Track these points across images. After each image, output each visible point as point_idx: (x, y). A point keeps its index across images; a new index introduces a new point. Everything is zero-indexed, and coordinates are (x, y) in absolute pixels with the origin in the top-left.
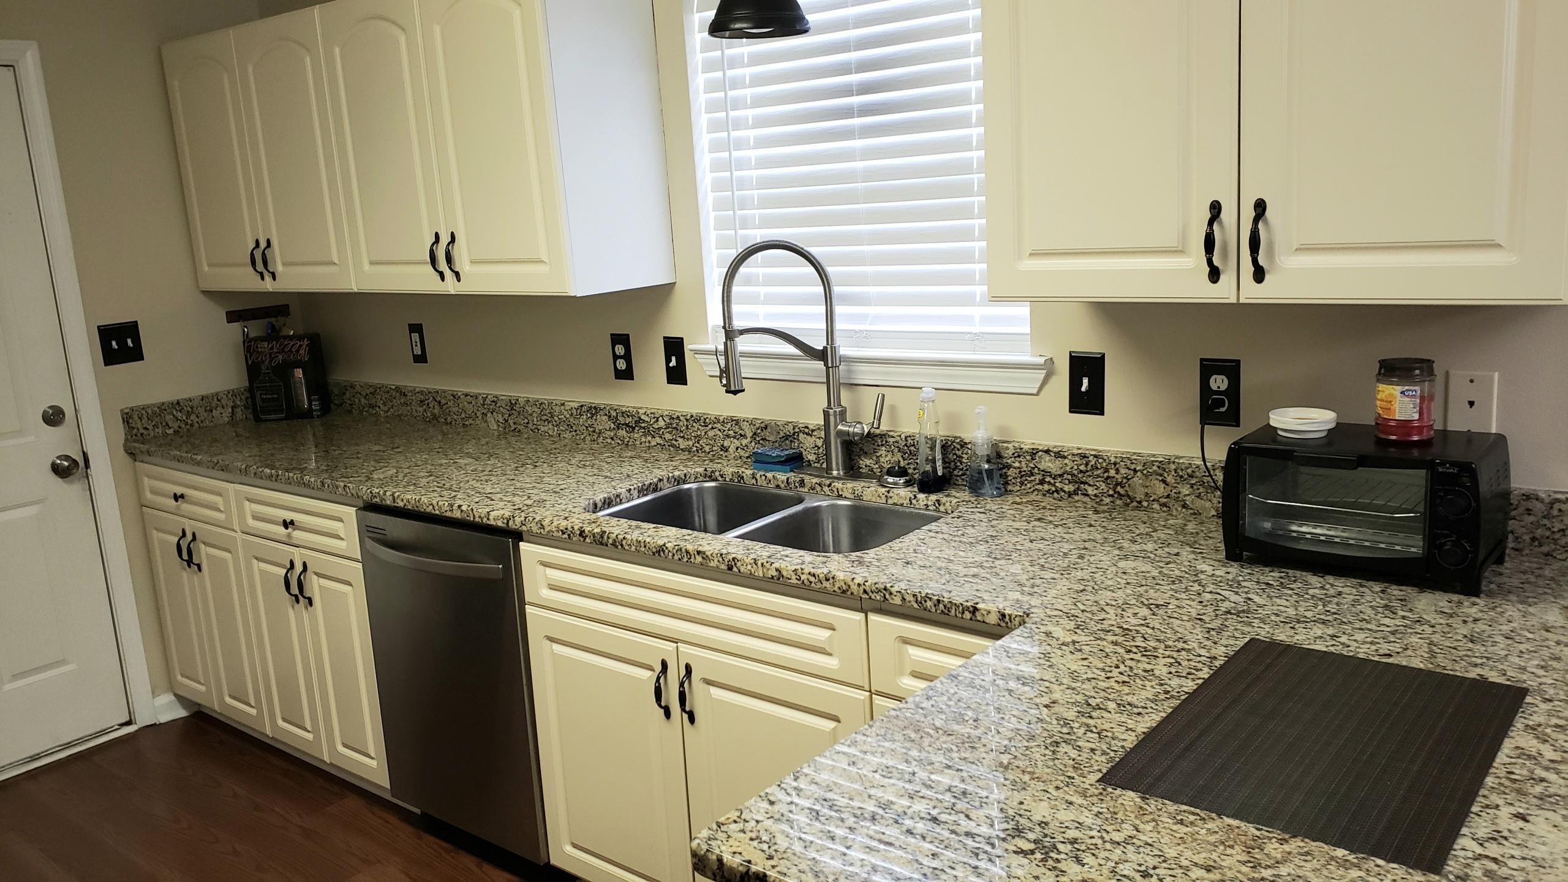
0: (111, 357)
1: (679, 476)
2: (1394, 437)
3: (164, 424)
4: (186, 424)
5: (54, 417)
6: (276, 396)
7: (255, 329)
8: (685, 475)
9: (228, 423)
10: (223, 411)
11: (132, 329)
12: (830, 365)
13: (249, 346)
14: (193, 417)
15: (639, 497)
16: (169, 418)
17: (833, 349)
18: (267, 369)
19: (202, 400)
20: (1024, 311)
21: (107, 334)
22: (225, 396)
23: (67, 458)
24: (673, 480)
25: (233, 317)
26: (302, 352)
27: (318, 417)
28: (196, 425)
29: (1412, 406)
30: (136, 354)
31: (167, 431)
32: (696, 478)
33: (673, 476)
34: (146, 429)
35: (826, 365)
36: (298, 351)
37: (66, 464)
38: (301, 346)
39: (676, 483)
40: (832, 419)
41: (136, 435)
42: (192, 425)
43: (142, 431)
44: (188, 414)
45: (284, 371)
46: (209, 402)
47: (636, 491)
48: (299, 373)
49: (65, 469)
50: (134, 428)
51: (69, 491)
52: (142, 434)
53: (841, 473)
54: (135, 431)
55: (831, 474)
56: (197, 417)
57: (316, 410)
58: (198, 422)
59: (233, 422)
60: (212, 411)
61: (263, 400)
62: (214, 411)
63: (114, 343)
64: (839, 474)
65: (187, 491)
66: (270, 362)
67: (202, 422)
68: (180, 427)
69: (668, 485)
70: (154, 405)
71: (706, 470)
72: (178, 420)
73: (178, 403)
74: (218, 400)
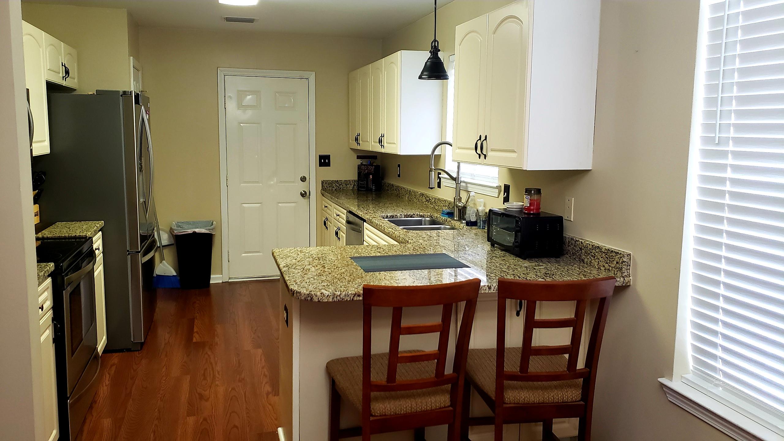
0: (321, 165)
1: (421, 215)
2: (526, 212)
3: (332, 186)
4: (339, 188)
5: (303, 179)
6: (364, 183)
7: (365, 162)
8: (424, 215)
9: (351, 190)
10: (350, 186)
11: (328, 157)
12: (457, 183)
13: (359, 167)
14: (341, 186)
15: (404, 218)
16: (334, 185)
17: (458, 178)
18: (363, 174)
19: (345, 181)
20: (496, 169)
21: (321, 157)
22: (352, 181)
23: (304, 191)
24: (419, 215)
25: (358, 157)
26: (372, 170)
27: (374, 191)
28: (342, 189)
29: (527, 202)
30: (328, 165)
31: (333, 189)
32: (427, 216)
33: (419, 214)
34: (327, 187)
35: (456, 183)
36: (371, 170)
37: (303, 193)
38: (372, 168)
39: (420, 217)
40: (456, 200)
41: (324, 188)
42: (340, 188)
43: (326, 187)
44: (340, 185)
45: (367, 175)
46: (347, 182)
47: (404, 216)
48: (371, 177)
49: (303, 195)
50: (324, 186)
51: (304, 201)
52: (326, 188)
53: (457, 219)
54: (324, 187)
55: (454, 219)
56: (342, 186)
57: (374, 189)
58: (342, 188)
59: (353, 190)
60: (347, 185)
61: (361, 184)
62: (348, 185)
63: (322, 160)
64: (456, 219)
65: (328, 206)
66: (364, 172)
67: (344, 188)
68: (337, 188)
69: (417, 217)
70: (330, 180)
71: (430, 214)
72: (336, 186)
73: (338, 181)
74: (349, 182)
